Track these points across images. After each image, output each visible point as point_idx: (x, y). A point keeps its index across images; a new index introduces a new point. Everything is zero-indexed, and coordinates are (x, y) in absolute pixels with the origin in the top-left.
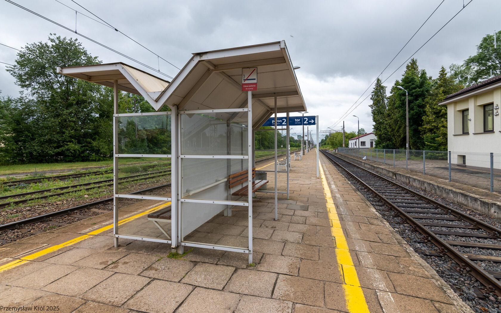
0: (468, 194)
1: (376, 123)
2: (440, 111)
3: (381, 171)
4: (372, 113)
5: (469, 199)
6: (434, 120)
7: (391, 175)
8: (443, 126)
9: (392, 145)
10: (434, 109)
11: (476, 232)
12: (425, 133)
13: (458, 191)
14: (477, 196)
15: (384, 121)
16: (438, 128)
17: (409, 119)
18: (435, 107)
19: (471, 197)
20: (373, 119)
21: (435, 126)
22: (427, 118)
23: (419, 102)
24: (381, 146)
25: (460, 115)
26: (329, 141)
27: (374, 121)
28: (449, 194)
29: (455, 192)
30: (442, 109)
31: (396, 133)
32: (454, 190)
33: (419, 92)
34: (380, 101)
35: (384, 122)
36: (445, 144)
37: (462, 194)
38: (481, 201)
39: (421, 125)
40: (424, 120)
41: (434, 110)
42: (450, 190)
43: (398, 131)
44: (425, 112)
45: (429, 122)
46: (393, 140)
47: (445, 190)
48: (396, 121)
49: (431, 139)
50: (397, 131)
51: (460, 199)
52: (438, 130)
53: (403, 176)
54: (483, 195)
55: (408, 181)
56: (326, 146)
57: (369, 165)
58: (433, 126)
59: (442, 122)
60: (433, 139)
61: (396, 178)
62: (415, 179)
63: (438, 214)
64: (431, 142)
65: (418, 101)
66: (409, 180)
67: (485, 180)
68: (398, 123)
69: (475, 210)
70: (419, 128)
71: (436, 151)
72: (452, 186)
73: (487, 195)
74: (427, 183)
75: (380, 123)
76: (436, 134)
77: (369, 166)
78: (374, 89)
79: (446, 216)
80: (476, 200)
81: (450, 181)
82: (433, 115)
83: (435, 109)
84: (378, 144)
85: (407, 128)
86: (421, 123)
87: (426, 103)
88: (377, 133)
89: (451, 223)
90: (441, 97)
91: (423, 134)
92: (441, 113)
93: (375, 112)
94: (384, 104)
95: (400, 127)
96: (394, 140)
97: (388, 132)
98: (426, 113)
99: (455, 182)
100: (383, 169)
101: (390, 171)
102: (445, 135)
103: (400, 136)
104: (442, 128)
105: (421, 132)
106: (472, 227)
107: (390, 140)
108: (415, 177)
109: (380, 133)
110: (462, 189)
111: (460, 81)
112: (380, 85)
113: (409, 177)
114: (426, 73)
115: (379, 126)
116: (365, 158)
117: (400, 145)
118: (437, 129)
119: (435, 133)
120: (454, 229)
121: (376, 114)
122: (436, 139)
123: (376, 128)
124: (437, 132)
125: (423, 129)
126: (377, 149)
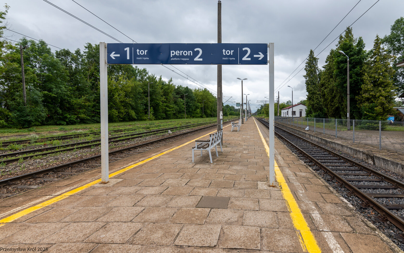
1: (309, 93)
4: (306, 83)
6: (372, 89)
12: (362, 103)
15: (317, 91)
16: (376, 97)
18: (373, 75)
20: (306, 89)
21: (372, 95)
22: (366, 86)
23: (357, 70)
24: (312, 115)
26: (264, 110)
27: (307, 91)
30: (380, 78)
31: (330, 103)
33: (357, 60)
34: (313, 72)
36: (382, 114)
39: (358, 94)
40: (363, 88)
41: (372, 78)
43: (332, 101)
44: (362, 81)
45: (366, 91)
46: (324, 110)
48: (332, 91)
49: (369, 108)
50: (330, 101)
52: (375, 100)
56: (261, 115)
58: (370, 95)
59: (380, 91)
60: (372, 108)
61: (374, 164)
64: (369, 112)
70: (356, 97)
75: (313, 93)
76: (374, 104)
78: (308, 60)
82: (371, 84)
86: (357, 92)
88: (309, 103)
91: (359, 104)
92: (379, 82)
93: (308, 83)
94: (316, 75)
95: (334, 97)
96: (326, 110)
97: (320, 102)
98: (364, 82)
102: (383, 105)
103: (334, 105)
104: (380, 98)
105: (358, 101)
107: (321, 109)
109: (313, 102)
112: (313, 57)
115: (312, 96)
116: (307, 128)
118: (374, 98)
119: (372, 102)
121: (310, 85)
122: (375, 108)
123: (309, 98)
124: (375, 102)
125: (360, 99)
126: (308, 118)
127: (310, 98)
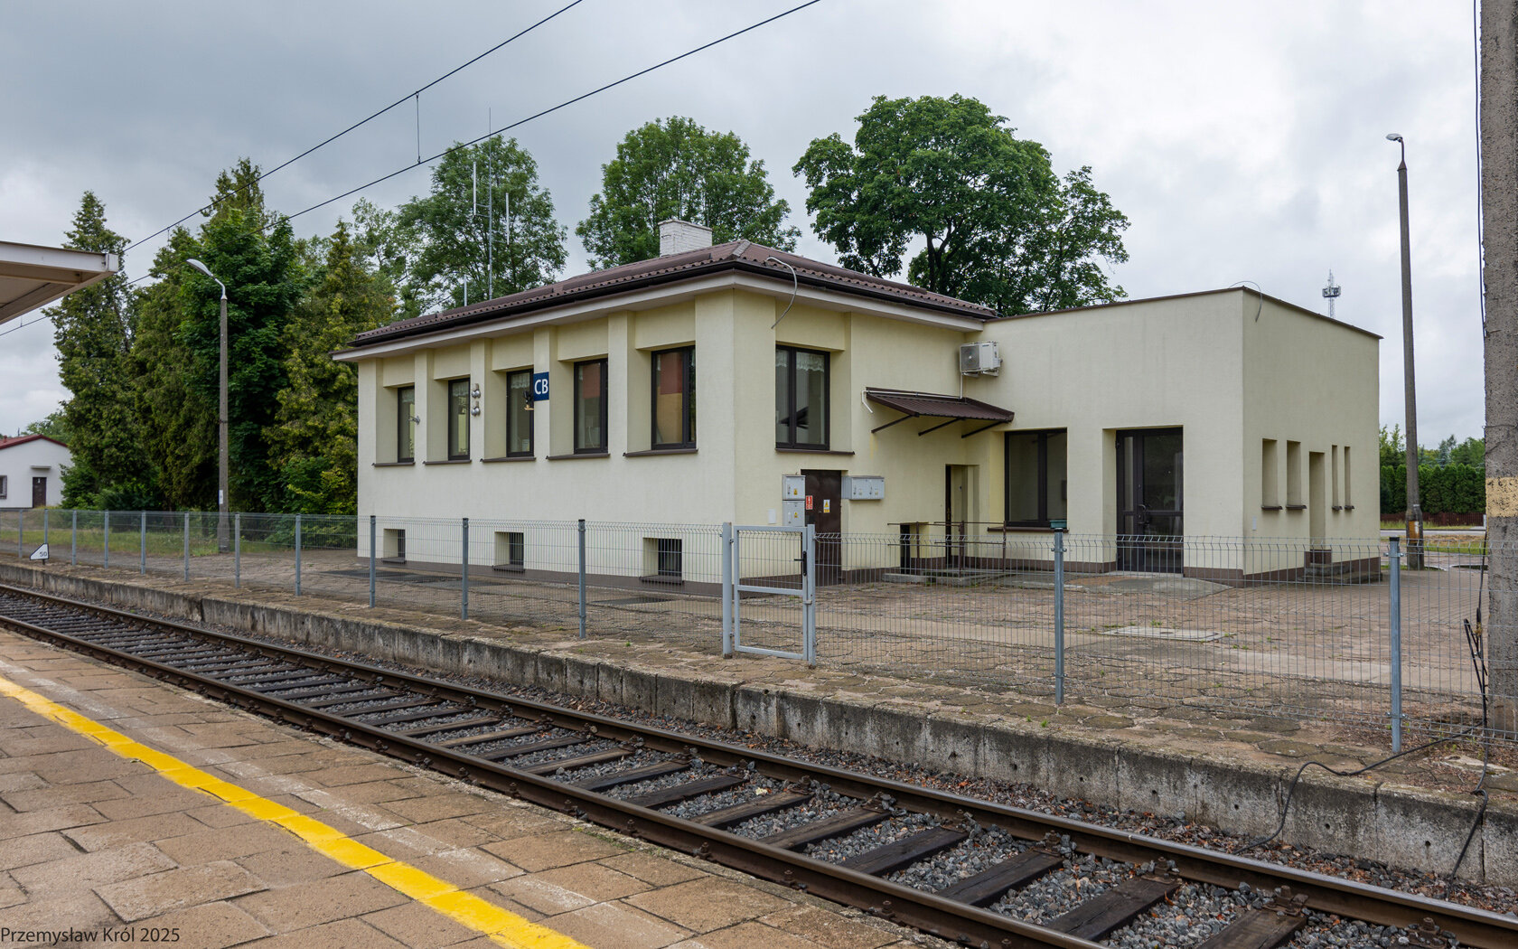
0: (417, 629)
1: (76, 392)
2: (334, 376)
3: (133, 599)
4: (58, 344)
5: (420, 642)
6: (312, 408)
7: (181, 608)
8: (343, 431)
9: (148, 494)
10: (312, 365)
11: (436, 709)
12: (283, 452)
13: (395, 625)
14: (436, 632)
15: (115, 387)
16: (328, 436)
17: (232, 395)
18: (319, 359)
19: (424, 635)
20: (61, 375)
21: (316, 428)
22: (294, 397)
23: (266, 335)
24: (97, 498)
25: (392, 400)
27: (67, 384)
28: (373, 639)
29: (390, 631)
30: (339, 372)
31: (173, 444)
32: (386, 624)
33: (269, 298)
34: (99, 298)
35: (114, 392)
36: (348, 492)
37: (405, 632)
38: (444, 640)
39: (269, 421)
40: (284, 403)
41: (315, 371)
42: (375, 627)
43: (179, 438)
44: (284, 372)
45: (295, 415)
46: (155, 474)
47: (364, 630)
48: (175, 398)
49: (305, 474)
50: (174, 438)
51: (401, 646)
52: (325, 444)
53: (232, 607)
54: (447, 629)
55: (248, 624)
57: (71, 579)
58: (309, 428)
59: (340, 415)
60: (314, 474)
61: (203, 619)
62: (273, 613)
63: (353, 692)
64: (304, 487)
65: (263, 330)
66: (253, 617)
67: (452, 595)
68: (181, 405)
69: (433, 667)
70: (264, 431)
71: (317, 516)
72: (379, 618)
73: (456, 627)
74: (314, 617)
75: (98, 397)
76: (320, 458)
77: (72, 587)
78: (70, 236)
79: (371, 692)
80: (433, 640)
81: (373, 606)
82: (313, 390)
83: (317, 365)
84: (79, 488)
85: (224, 430)
86: (269, 412)
87: (288, 340)
88: (80, 439)
89: (384, 703)
90: (337, 326)
91: (275, 456)
92: (337, 384)
93: (72, 346)
94: (117, 312)
95: (189, 423)
96: (161, 475)
97: (132, 437)
98: (289, 379)
99: (383, 606)
100: (142, 591)
101: (178, 596)
102: (349, 463)
103: (186, 458)
104: (340, 438)
105: (270, 446)
106: (428, 700)
107: (138, 470)
108: (272, 606)
109: (95, 439)
110: (404, 621)
111: (384, 268)
112: (97, 228)
113: (254, 607)
114: (290, 230)
115: (89, 411)
116: (40, 553)
117: (184, 494)
118: (322, 437)
119: (316, 453)
120: (394, 712)
121: (79, 355)
122: (324, 473)
123: (78, 419)
124: (324, 451)
125: (276, 438)
126: (75, 511)
127: (80, 415)
